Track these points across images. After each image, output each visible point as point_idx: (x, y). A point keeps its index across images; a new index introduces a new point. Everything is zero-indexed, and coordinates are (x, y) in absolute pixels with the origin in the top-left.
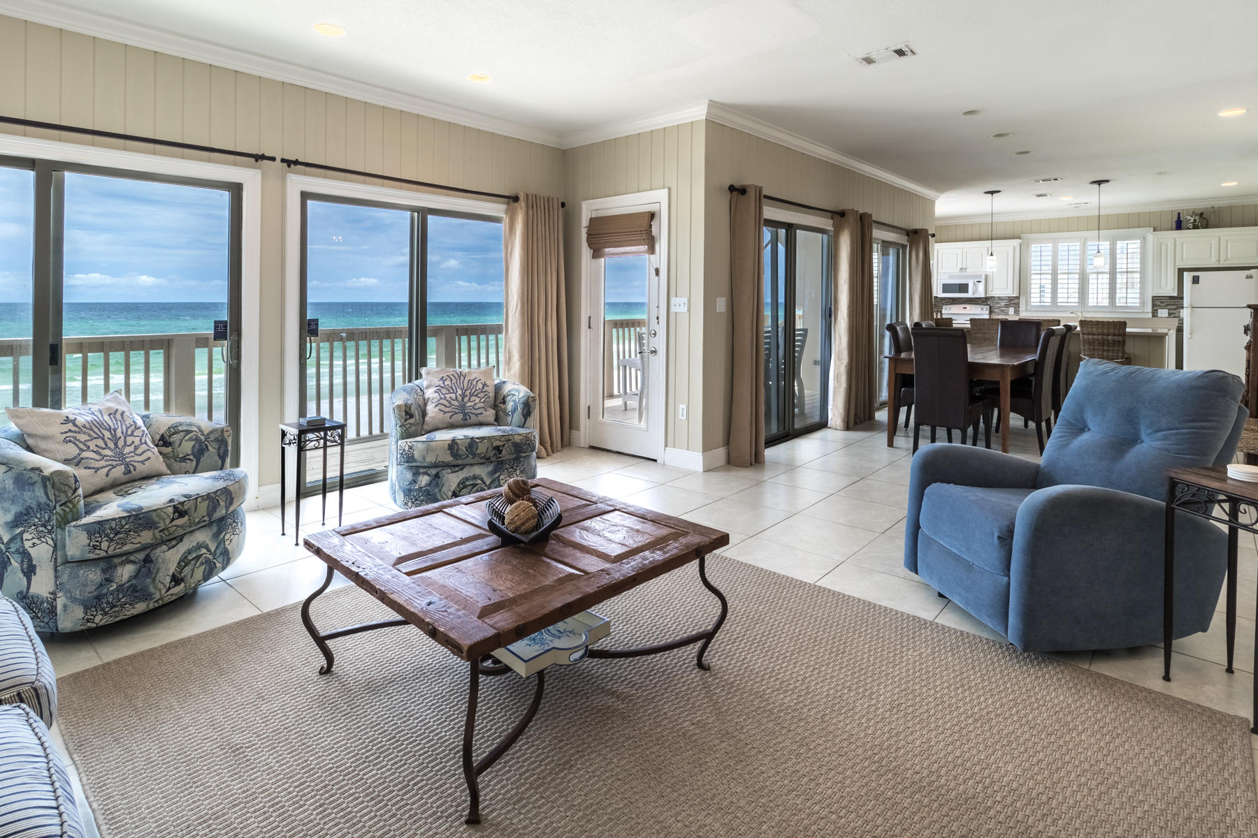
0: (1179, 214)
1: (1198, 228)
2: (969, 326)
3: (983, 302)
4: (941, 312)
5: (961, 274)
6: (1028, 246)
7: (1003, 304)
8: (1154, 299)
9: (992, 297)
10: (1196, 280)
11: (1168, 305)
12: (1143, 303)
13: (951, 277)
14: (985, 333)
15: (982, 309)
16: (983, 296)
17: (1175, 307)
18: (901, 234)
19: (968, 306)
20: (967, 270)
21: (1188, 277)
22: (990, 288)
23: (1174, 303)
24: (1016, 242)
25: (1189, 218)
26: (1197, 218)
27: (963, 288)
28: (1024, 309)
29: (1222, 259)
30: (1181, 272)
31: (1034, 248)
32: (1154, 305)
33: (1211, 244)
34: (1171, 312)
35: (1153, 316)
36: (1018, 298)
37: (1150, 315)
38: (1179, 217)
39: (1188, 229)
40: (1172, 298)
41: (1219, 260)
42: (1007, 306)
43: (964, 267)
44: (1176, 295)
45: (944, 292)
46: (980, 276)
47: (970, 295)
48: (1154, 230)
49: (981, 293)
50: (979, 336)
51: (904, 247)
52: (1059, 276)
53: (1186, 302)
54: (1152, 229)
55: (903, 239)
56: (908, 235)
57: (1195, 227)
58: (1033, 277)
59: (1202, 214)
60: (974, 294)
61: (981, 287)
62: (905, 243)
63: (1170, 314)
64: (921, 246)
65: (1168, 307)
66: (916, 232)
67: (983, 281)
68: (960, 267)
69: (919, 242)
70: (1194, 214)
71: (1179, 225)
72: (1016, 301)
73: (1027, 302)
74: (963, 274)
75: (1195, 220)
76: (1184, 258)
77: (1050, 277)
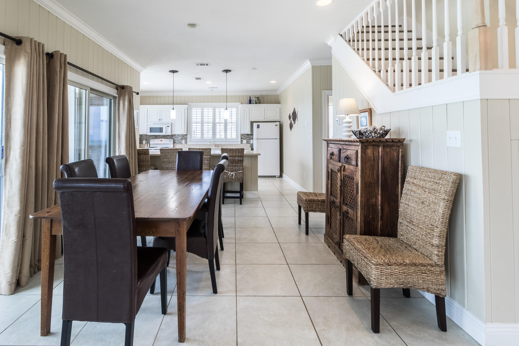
0: (250, 97)
1: (257, 104)
2: (159, 153)
3: (170, 137)
4: (149, 143)
5: (159, 122)
6: (191, 109)
7: (180, 138)
8: (242, 135)
9: (174, 135)
10: (258, 127)
11: (246, 138)
12: (237, 137)
13: (154, 124)
14: (169, 158)
15: (170, 141)
16: (170, 134)
17: (249, 139)
18: (111, 87)
19: (163, 140)
20: (162, 120)
21: (255, 125)
22: (173, 130)
23: (249, 137)
24: (185, 106)
25: (254, 99)
26: (257, 99)
27: (161, 130)
28: (189, 141)
29: (266, 118)
30: (252, 123)
31: (194, 110)
32: (241, 138)
33: (262, 111)
34: (248, 141)
35: (241, 143)
36: (186, 135)
37: (240, 143)
38: (250, 99)
39: (254, 104)
40: (248, 135)
41: (265, 118)
42: (182, 139)
43: (161, 118)
44: (249, 133)
45: (150, 132)
46: (169, 123)
47: (163, 134)
48: (241, 104)
49: (169, 133)
50: (165, 160)
51: (114, 97)
52: (205, 124)
53: (255, 136)
54: (240, 103)
55: (113, 92)
56: (117, 89)
57: (256, 103)
58: (193, 124)
59: (258, 98)
60: (166, 133)
61: (169, 129)
62: (116, 95)
63: (247, 142)
64: (127, 98)
65: (246, 139)
66: (123, 87)
67: (170, 126)
68: (159, 118)
69: (125, 96)
70: (255, 97)
71: (250, 102)
72: (185, 137)
73: (191, 137)
74: (161, 122)
75: (256, 100)
76: (253, 116)
77: (200, 124)
